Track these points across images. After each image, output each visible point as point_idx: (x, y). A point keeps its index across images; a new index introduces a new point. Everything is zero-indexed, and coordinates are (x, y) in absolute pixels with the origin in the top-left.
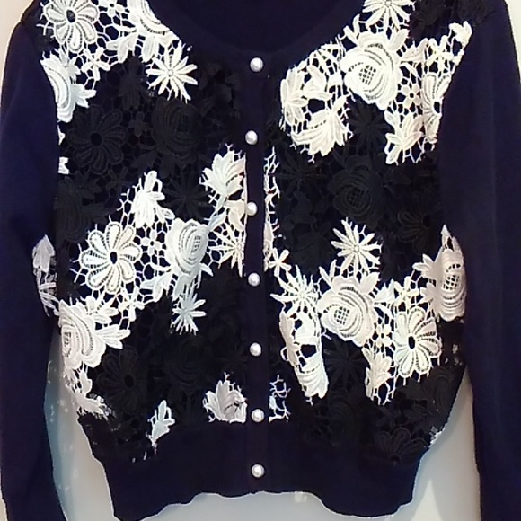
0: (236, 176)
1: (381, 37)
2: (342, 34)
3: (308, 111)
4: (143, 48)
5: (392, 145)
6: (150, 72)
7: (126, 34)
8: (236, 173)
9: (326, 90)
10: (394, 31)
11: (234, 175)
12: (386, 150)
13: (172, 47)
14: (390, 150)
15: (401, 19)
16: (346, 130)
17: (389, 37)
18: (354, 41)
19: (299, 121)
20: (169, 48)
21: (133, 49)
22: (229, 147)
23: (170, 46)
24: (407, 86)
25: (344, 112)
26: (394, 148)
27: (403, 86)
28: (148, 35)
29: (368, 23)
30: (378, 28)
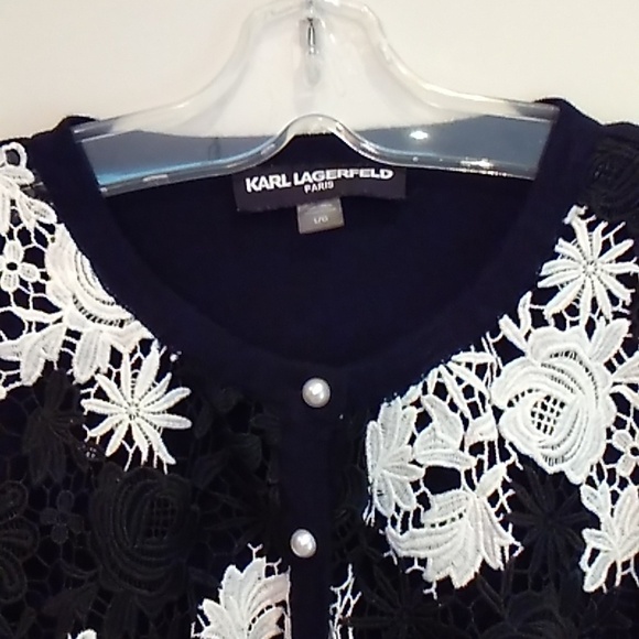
0: (269, 607)
1: (574, 336)
2: (496, 331)
3: (423, 488)
4: (75, 356)
5: (595, 552)
6: (90, 405)
7: (41, 326)
8: (268, 602)
9: (462, 448)
10: (600, 324)
11: (264, 605)
12: (583, 563)
13: (139, 354)
14: (591, 562)
15: (614, 300)
16: (508, 538)
17: (590, 335)
18: (520, 344)
19: (404, 507)
20: (131, 356)
21: (55, 358)
22: (255, 550)
23: (135, 351)
24: (626, 432)
25: (503, 499)
26: (598, 559)
27: (617, 432)
28: (88, 328)
29: (550, 310)
30: (569, 319)
